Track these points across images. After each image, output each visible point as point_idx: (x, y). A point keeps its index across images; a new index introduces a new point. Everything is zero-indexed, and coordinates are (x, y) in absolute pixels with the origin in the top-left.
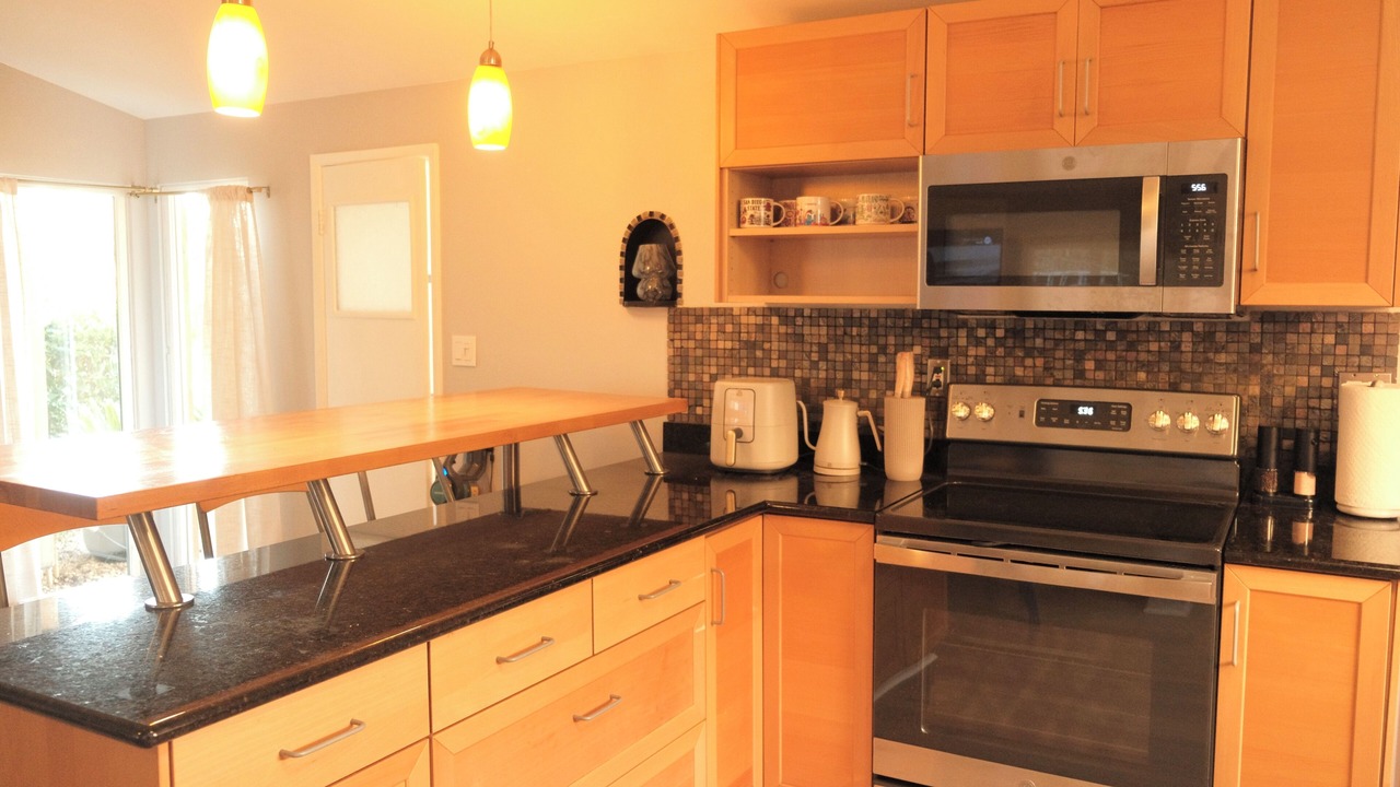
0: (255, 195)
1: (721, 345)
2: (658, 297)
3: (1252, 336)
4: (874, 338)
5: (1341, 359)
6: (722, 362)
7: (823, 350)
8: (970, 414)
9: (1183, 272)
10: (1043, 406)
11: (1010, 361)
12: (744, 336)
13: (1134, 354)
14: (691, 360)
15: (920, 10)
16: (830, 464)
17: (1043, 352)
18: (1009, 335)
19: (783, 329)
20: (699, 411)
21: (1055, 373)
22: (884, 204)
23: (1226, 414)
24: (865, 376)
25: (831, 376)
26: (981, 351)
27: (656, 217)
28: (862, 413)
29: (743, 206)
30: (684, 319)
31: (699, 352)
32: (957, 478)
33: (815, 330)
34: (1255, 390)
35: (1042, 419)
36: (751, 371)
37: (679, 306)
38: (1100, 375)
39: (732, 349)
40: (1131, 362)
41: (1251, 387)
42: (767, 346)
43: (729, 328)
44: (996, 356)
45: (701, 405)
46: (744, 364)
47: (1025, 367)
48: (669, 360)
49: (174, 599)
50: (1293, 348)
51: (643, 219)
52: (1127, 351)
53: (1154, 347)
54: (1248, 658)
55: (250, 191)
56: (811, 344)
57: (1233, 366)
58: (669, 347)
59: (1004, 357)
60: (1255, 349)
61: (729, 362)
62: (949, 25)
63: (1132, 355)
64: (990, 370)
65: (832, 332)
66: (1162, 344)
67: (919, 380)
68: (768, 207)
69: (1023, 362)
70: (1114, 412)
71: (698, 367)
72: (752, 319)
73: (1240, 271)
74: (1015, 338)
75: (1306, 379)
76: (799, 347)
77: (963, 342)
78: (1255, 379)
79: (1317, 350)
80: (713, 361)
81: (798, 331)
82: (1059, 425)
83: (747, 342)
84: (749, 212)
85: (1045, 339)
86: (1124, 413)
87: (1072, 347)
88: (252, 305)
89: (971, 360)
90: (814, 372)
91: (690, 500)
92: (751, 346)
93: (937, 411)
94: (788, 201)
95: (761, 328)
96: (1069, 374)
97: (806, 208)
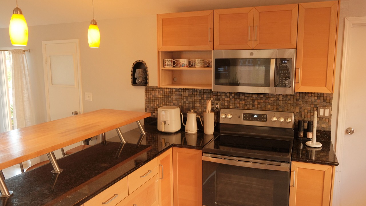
0: (26, 52)
1: (159, 96)
2: (142, 84)
3: (297, 97)
4: (200, 95)
5: (319, 103)
6: (160, 101)
7: (187, 98)
8: (226, 117)
9: (281, 83)
10: (245, 115)
11: (236, 102)
12: (166, 94)
13: (268, 101)
14: (151, 100)
15: (212, 11)
16: (189, 130)
17: (244, 100)
18: (236, 95)
19: (176, 93)
20: (154, 114)
21: (248, 105)
22: (203, 62)
23: (291, 117)
24: (198, 105)
25: (189, 105)
26: (228, 99)
27: (141, 61)
28: (197, 116)
29: (165, 61)
30: (149, 89)
31: (153, 98)
32: (223, 133)
33: (184, 93)
34: (298, 110)
35: (244, 118)
36: (168, 103)
37: (148, 86)
38: (259, 106)
39: (162, 98)
40: (267, 103)
41: (297, 110)
42: (172, 97)
43: (161, 92)
44: (232, 101)
45: (155, 112)
46: (166, 102)
47: (240, 104)
48: (145, 100)
49: (7, 194)
50: (307, 100)
51: (137, 62)
52: (266, 100)
53: (272, 99)
54: (297, 184)
55: (24, 51)
56: (184, 96)
57: (292, 104)
58: (145, 97)
59: (234, 101)
60: (298, 100)
61: (161, 101)
62: (219, 15)
63: (267, 101)
64: (231, 104)
65: (189, 94)
66: (274, 98)
67: (212, 107)
68: (172, 61)
69: (239, 102)
70: (262, 117)
71: (153, 102)
72: (168, 90)
73: (295, 83)
74: (237, 96)
75: (310, 108)
76: (180, 97)
77: (224, 97)
78: (298, 108)
79: (313, 101)
80: (157, 101)
81: (180, 93)
82: (249, 120)
83: (166, 96)
84: (167, 63)
85: (245, 96)
86: (265, 117)
87: (252, 98)
88: (27, 83)
89: (226, 102)
90: (185, 104)
91: (152, 137)
92: (167, 97)
93: (217, 115)
94: (177, 59)
95: (170, 92)
96: (251, 106)
97: (182, 62)
